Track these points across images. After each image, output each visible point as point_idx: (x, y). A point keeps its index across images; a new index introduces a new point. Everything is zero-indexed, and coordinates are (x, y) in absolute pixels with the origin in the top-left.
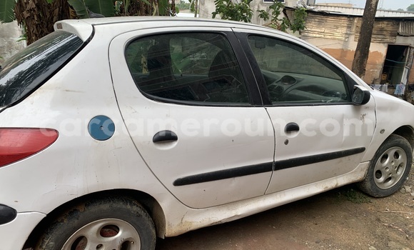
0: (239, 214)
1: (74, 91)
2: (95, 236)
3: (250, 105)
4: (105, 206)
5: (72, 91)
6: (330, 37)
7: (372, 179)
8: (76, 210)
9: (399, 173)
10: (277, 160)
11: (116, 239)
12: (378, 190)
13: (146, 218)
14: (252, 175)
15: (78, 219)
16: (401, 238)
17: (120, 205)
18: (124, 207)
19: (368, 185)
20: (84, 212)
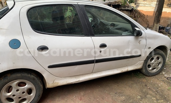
0: (81, 80)
1: (4, 29)
2: (15, 86)
3: (84, 36)
4: (19, 75)
5: (3, 29)
6: (149, 6)
7: (146, 68)
8: (6, 76)
9: (159, 66)
10: (96, 59)
11: (25, 88)
12: (149, 73)
13: (38, 80)
14: (85, 65)
15: (7, 79)
16: (153, 94)
17: (26, 75)
18: (27, 75)
19: (144, 71)
20: (10, 77)
